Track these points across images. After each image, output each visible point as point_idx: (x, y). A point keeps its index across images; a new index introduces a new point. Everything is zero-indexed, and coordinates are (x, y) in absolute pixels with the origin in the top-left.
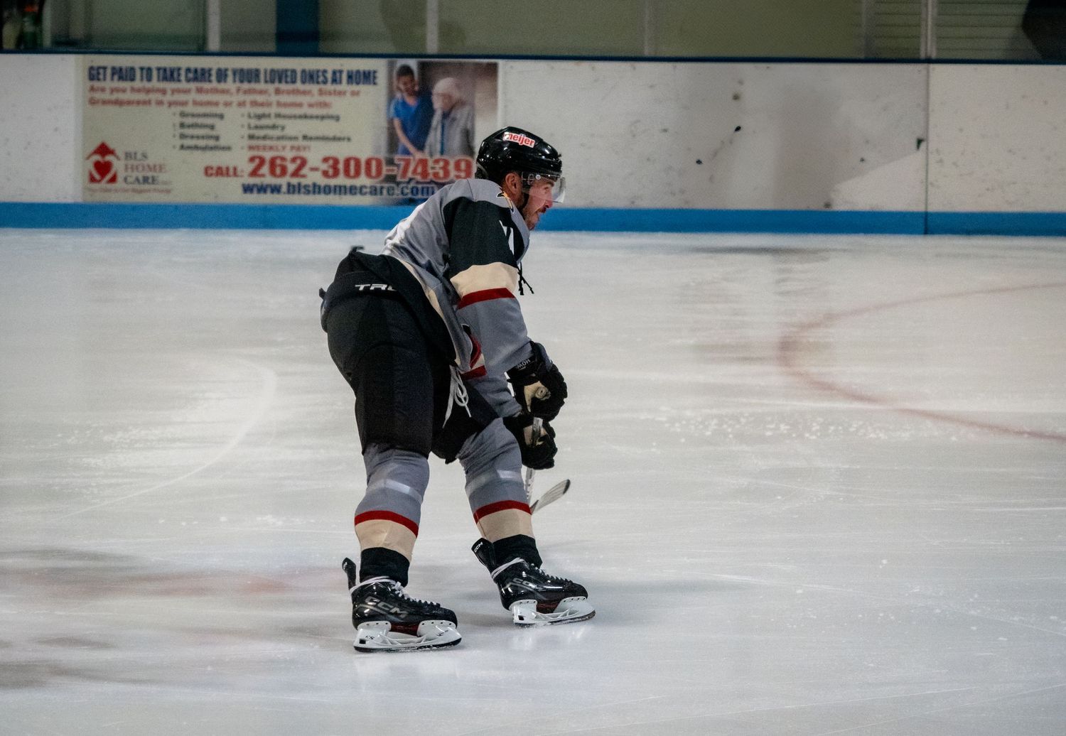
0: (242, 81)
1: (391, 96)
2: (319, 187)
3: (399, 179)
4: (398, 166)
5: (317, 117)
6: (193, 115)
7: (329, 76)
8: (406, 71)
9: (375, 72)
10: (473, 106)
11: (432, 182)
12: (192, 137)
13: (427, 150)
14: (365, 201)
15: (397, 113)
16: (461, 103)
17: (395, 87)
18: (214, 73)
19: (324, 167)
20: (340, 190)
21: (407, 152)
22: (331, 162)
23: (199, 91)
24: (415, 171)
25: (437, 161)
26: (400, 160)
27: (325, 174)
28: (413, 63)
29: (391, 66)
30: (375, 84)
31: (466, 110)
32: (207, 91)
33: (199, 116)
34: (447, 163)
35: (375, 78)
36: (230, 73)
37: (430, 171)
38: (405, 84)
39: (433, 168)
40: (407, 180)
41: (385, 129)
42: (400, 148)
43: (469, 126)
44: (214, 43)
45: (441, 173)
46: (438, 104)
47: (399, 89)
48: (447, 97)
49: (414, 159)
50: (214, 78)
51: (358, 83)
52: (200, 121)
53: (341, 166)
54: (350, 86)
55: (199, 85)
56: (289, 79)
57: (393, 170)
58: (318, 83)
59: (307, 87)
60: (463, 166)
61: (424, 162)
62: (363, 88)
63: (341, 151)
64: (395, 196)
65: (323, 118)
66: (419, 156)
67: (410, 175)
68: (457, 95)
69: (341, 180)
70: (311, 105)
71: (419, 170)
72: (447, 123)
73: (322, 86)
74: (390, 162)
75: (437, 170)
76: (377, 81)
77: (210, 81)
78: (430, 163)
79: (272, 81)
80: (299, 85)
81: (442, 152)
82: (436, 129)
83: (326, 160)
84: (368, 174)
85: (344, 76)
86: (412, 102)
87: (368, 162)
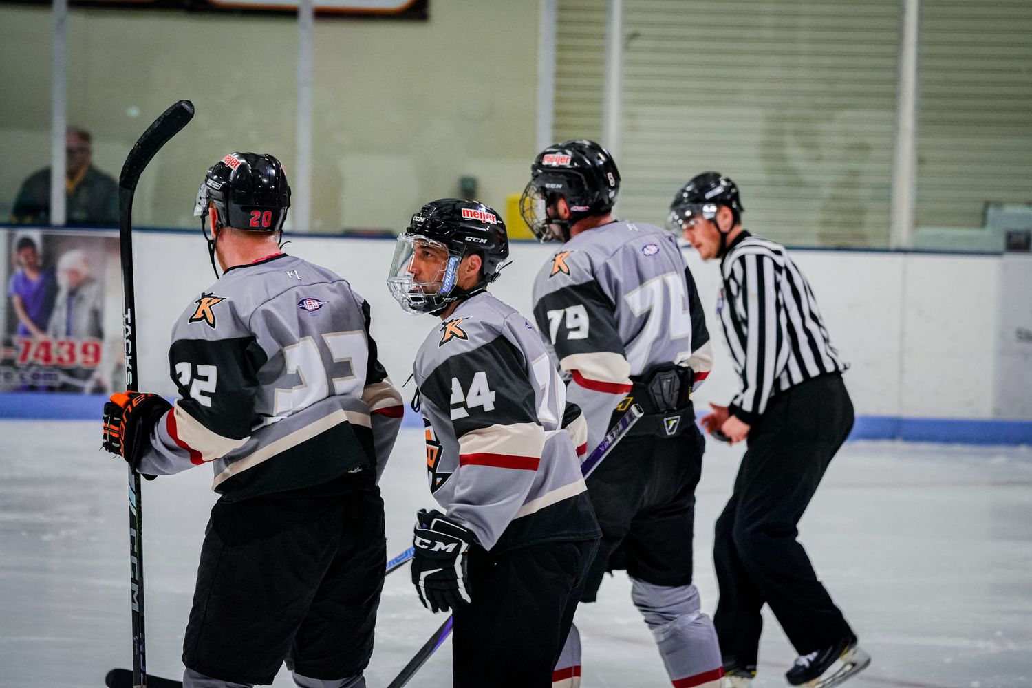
1: (10, 270)
3: (17, 364)
4: (17, 349)
8: (26, 243)
10: (103, 284)
11: (56, 367)
13: (51, 331)
15: (17, 290)
16: (89, 280)
17: (15, 261)
21: (26, 333)
24: (36, 355)
25: (61, 344)
29: (10, 237)
31: (95, 288)
34: (72, 346)
38: (26, 257)
40: (27, 364)
41: (3, 307)
42: (20, 328)
43: (98, 305)
45: (66, 357)
46: (63, 281)
47: (19, 263)
48: (73, 273)
57: (11, 353)
60: (91, 349)
61: (47, 345)
64: (13, 382)
66: (40, 337)
67: (31, 357)
68: (84, 271)
71: (42, 353)
72: (74, 301)
74: (8, 344)
78: (54, 346)
81: (68, 333)
82: (61, 307)
86: (34, 278)
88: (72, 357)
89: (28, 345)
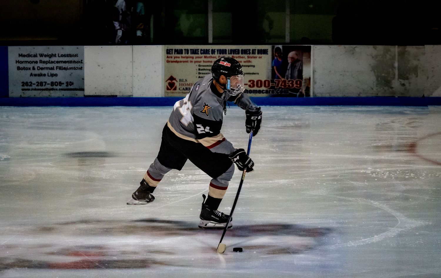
0: (220, 54)
1: (273, 58)
2: (248, 90)
3: (276, 88)
4: (276, 83)
5: (247, 66)
6: (203, 66)
7: (251, 51)
8: (278, 49)
9: (267, 50)
10: (302, 61)
11: (287, 88)
12: (203, 74)
13: (286, 77)
14: (264, 95)
15: (275, 65)
16: (298, 60)
17: (274, 55)
18: (210, 51)
19: (249, 83)
20: (255, 92)
21: (278, 78)
22: (252, 82)
23: (205, 57)
24: (281, 85)
25: (289, 81)
26: (276, 81)
27: (250, 86)
28: (280, 46)
29: (273, 48)
30: (267, 54)
31: (300, 63)
32: (208, 57)
33: (205, 66)
34: (293, 82)
35: (267, 52)
36: (216, 51)
37: (287, 85)
38: (278, 54)
39: (288, 84)
40: (278, 88)
41: (271, 70)
42: (276, 77)
43: (301, 68)
44: (210, 40)
45: (291, 85)
46: (290, 61)
47: (276, 56)
48: (292, 58)
49: (281, 80)
50: (210, 53)
51: (261, 54)
52: (205, 68)
53: (255, 83)
54: (258, 55)
55: (205, 55)
56: (237, 53)
57: (274, 84)
58: (247, 54)
59: (243, 55)
60: (298, 82)
61: (285, 82)
62: (263, 55)
63: (255, 78)
64: (274, 94)
65: (249, 66)
66: (283, 79)
67: (280, 86)
68: (296, 57)
69: (255, 88)
70: (245, 62)
71: (283, 84)
72: (293, 68)
73: (248, 55)
74: (272, 81)
75: (289, 84)
76: (268, 53)
77: (209, 54)
78: (287, 82)
79: (231, 54)
80: (240, 55)
81: (291, 78)
82: (289, 70)
83: (250, 81)
84: (265, 86)
85: (256, 51)
86: (280, 60)
87: (265, 81)
88: (293, 85)
89: (279, 82)
